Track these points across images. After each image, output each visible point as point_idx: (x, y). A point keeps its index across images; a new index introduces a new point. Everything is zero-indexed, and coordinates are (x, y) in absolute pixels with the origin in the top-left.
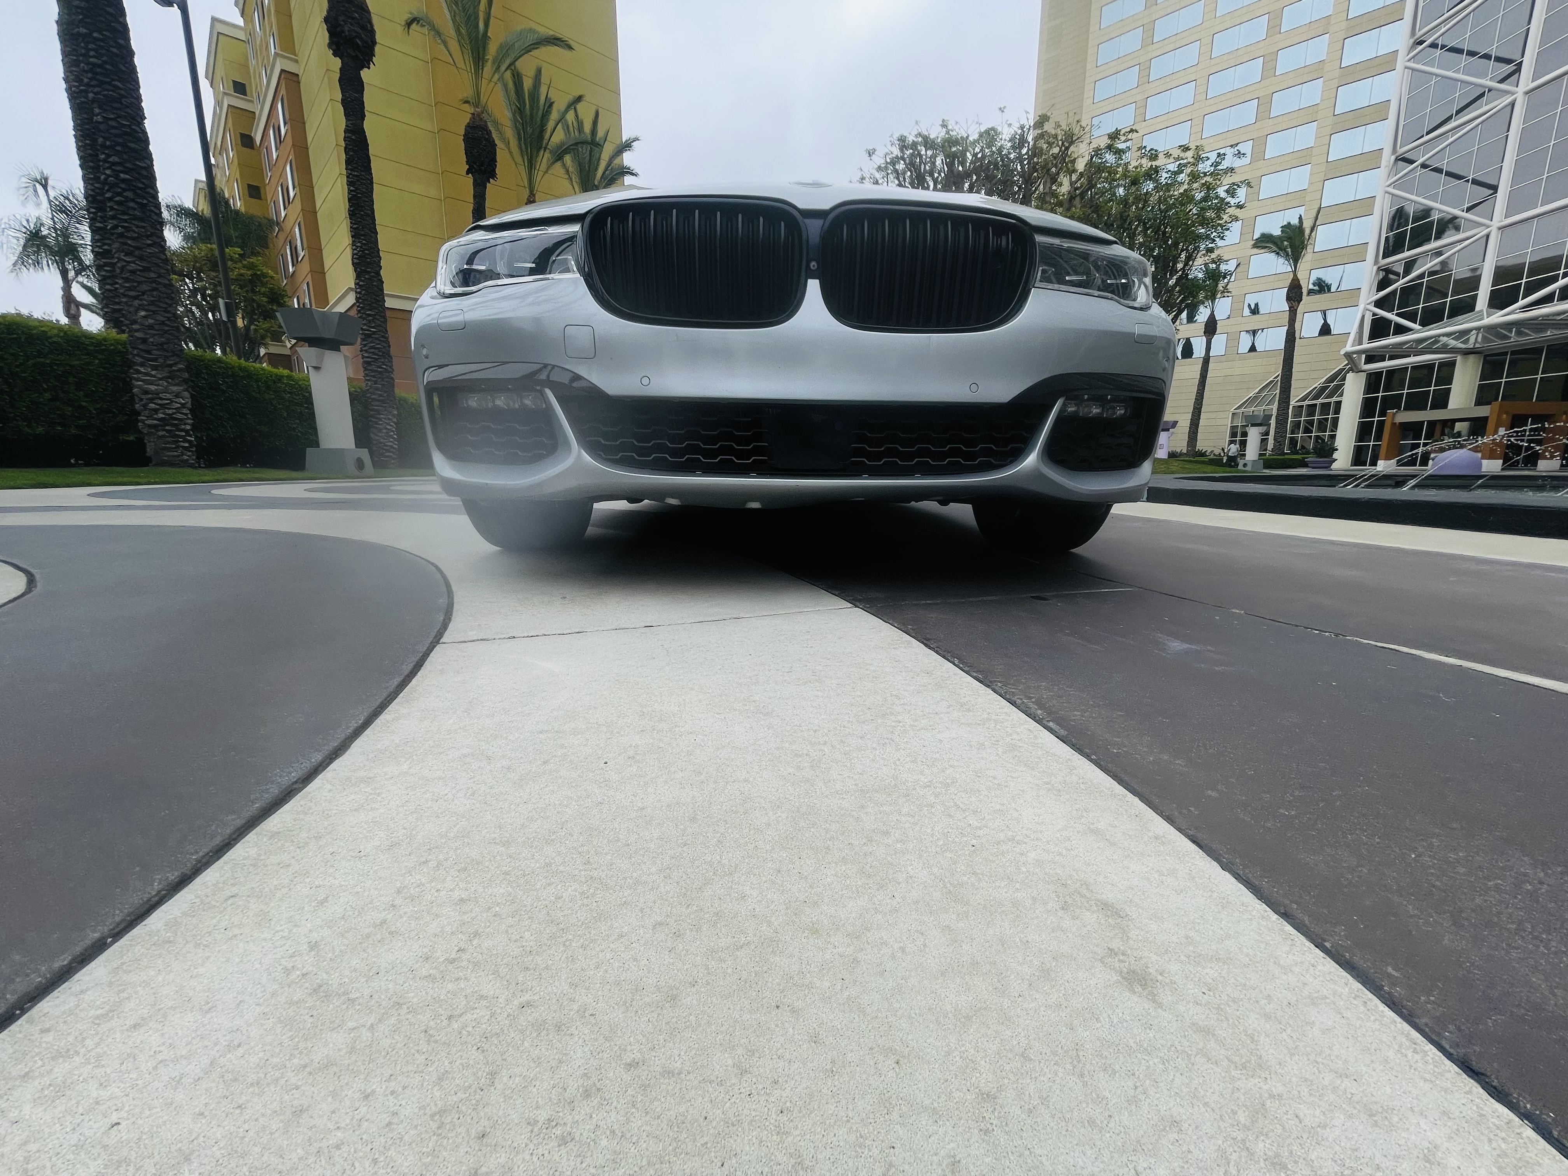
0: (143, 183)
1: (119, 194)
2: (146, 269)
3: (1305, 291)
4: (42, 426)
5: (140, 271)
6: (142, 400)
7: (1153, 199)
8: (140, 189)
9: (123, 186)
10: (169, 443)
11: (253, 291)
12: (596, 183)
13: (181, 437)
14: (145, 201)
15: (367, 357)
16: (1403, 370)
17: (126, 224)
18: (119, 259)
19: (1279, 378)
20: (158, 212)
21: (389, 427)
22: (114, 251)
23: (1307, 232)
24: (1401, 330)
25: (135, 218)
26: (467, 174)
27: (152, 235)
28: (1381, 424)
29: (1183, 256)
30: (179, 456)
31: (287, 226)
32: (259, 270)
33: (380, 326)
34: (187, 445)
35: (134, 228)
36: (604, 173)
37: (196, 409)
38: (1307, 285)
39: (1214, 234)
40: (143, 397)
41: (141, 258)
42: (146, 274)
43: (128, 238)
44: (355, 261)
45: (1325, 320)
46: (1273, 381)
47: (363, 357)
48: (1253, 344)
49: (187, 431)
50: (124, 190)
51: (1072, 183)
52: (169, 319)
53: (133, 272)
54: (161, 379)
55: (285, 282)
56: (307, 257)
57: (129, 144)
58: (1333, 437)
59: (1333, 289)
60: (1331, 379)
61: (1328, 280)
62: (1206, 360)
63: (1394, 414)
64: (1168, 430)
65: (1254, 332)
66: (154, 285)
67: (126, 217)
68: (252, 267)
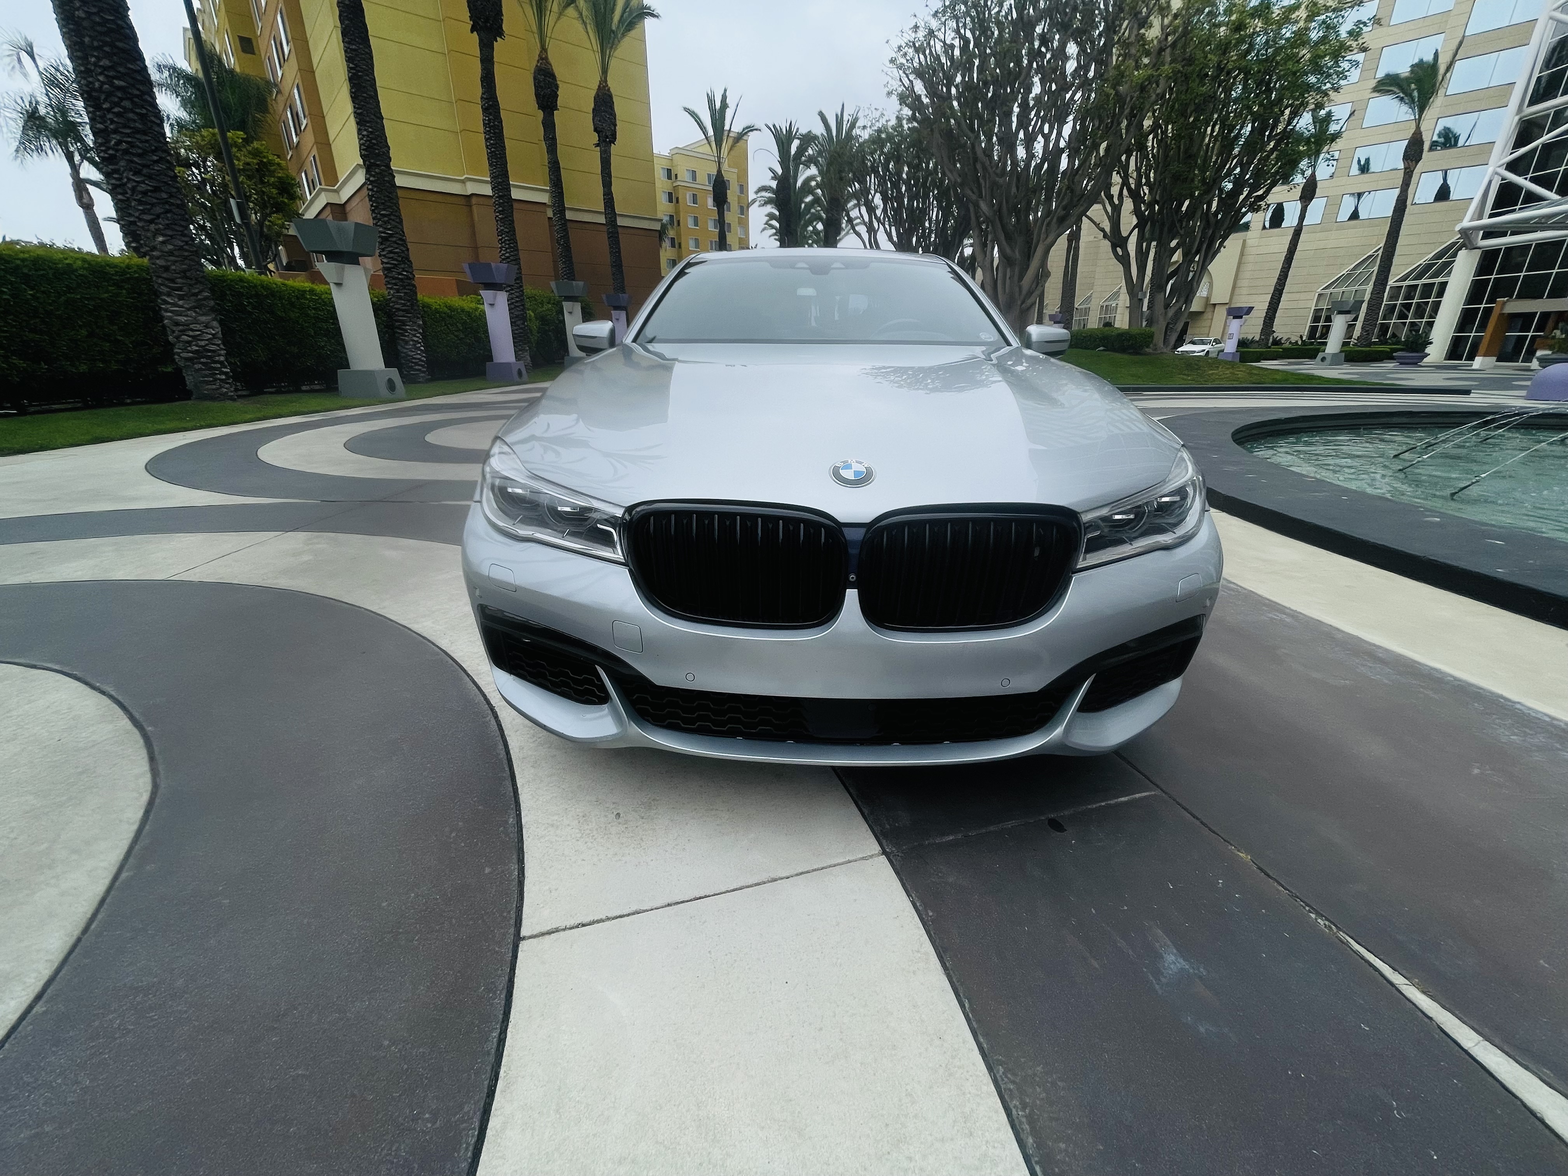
0: (138, 89)
1: (117, 104)
2: (156, 189)
3: (1426, 146)
4: (85, 363)
5: (151, 191)
6: (173, 332)
7: (1260, 40)
8: (137, 96)
9: (119, 94)
10: (206, 376)
11: (262, 182)
12: (614, 28)
13: (216, 369)
14: (144, 111)
15: (386, 263)
16: (1525, 248)
17: (129, 139)
18: (129, 179)
19: (1380, 252)
20: (158, 122)
21: (415, 339)
22: (122, 169)
23: (1442, 70)
24: (1532, 198)
25: (138, 132)
26: (472, 32)
27: (157, 149)
28: (1488, 312)
29: (1287, 112)
30: (217, 389)
31: (286, 87)
32: (264, 157)
33: (396, 227)
34: (224, 377)
35: (138, 143)
36: (622, 16)
37: (228, 334)
38: (1430, 135)
39: (1328, 85)
40: (174, 328)
41: (150, 177)
42: (157, 195)
43: (134, 154)
44: (363, 152)
45: (1445, 179)
46: (1371, 256)
47: (383, 263)
48: (1356, 208)
49: (221, 363)
50: (121, 99)
51: (1163, 28)
52: (187, 243)
53: (145, 193)
54: (189, 309)
55: (290, 153)
56: (310, 127)
57: (118, 44)
58: (1430, 325)
59: (1461, 143)
60: (1439, 256)
61: (1457, 130)
62: (1298, 232)
63: (1504, 303)
64: (1241, 317)
65: (1360, 195)
66: (167, 207)
67: (128, 131)
68: (256, 153)
